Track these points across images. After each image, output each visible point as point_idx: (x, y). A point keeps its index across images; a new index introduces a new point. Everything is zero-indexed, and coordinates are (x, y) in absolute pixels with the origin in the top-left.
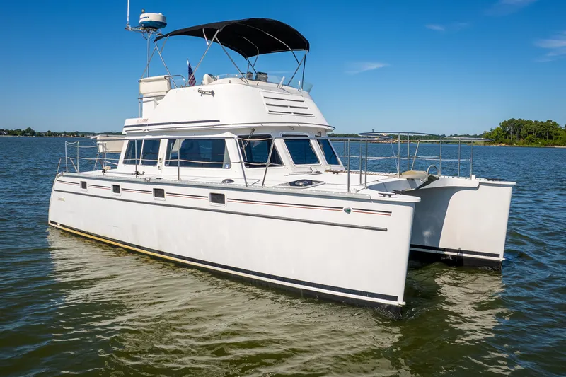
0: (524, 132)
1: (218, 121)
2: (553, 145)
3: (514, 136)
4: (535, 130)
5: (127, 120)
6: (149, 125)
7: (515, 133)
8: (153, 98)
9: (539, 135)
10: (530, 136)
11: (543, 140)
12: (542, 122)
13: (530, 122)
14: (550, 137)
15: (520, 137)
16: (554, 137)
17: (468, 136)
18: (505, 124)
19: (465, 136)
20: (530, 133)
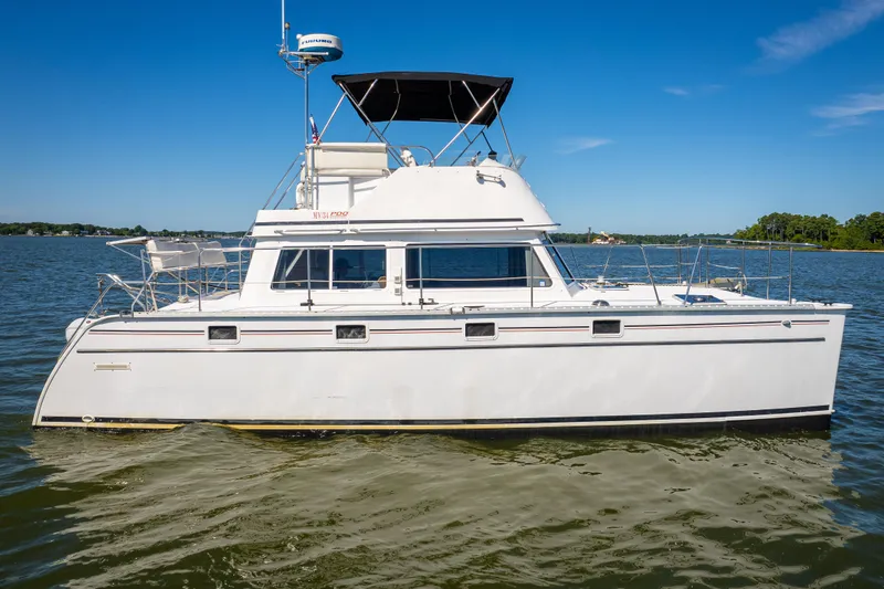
0: (790, 231)
1: (521, 220)
2: (829, 248)
3: (778, 237)
4: (805, 228)
5: (261, 212)
6: (352, 222)
7: (779, 232)
8: (347, 179)
9: (810, 236)
10: (798, 236)
11: (816, 241)
12: (814, 218)
13: (799, 217)
14: (826, 238)
15: (785, 237)
16: (831, 237)
17: (718, 235)
18: (765, 220)
19: (714, 236)
20: (797, 232)
